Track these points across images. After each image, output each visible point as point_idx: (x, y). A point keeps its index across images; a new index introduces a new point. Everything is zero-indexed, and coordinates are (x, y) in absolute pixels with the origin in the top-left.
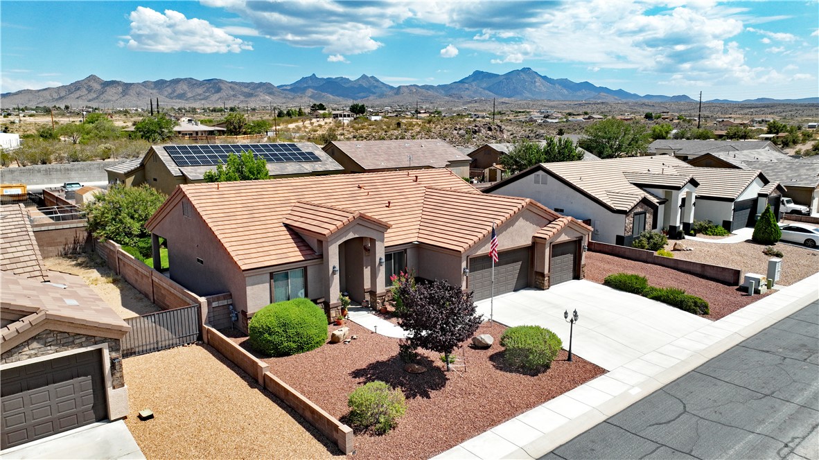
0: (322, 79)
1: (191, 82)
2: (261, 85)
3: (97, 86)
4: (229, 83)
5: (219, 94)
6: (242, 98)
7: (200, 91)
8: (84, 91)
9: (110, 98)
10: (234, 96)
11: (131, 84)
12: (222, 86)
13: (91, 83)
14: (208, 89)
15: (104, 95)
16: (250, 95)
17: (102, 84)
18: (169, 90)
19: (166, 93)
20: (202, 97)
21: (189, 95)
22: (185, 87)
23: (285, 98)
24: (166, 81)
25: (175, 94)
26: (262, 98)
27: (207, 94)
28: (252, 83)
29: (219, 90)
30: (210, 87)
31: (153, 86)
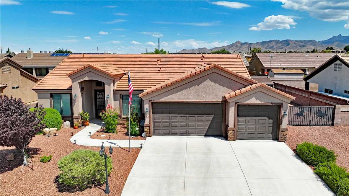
0: (345, 36)
1: (277, 42)
2: (310, 41)
3: (239, 45)
4: (294, 41)
5: (288, 46)
6: (299, 47)
7: (280, 45)
8: (234, 47)
9: (243, 49)
10: (295, 47)
11: (252, 44)
12: (290, 42)
13: (237, 44)
14: (283, 44)
15: (241, 48)
16: (304, 46)
17: (241, 44)
18: (267, 45)
19: (265, 47)
20: (280, 48)
21: (275, 47)
22: (274, 44)
23: (321, 47)
24: (266, 42)
25: (269, 47)
26: (309, 47)
27: (283, 47)
28: (305, 41)
29: (288, 44)
30: (285, 43)
31: (260, 44)
